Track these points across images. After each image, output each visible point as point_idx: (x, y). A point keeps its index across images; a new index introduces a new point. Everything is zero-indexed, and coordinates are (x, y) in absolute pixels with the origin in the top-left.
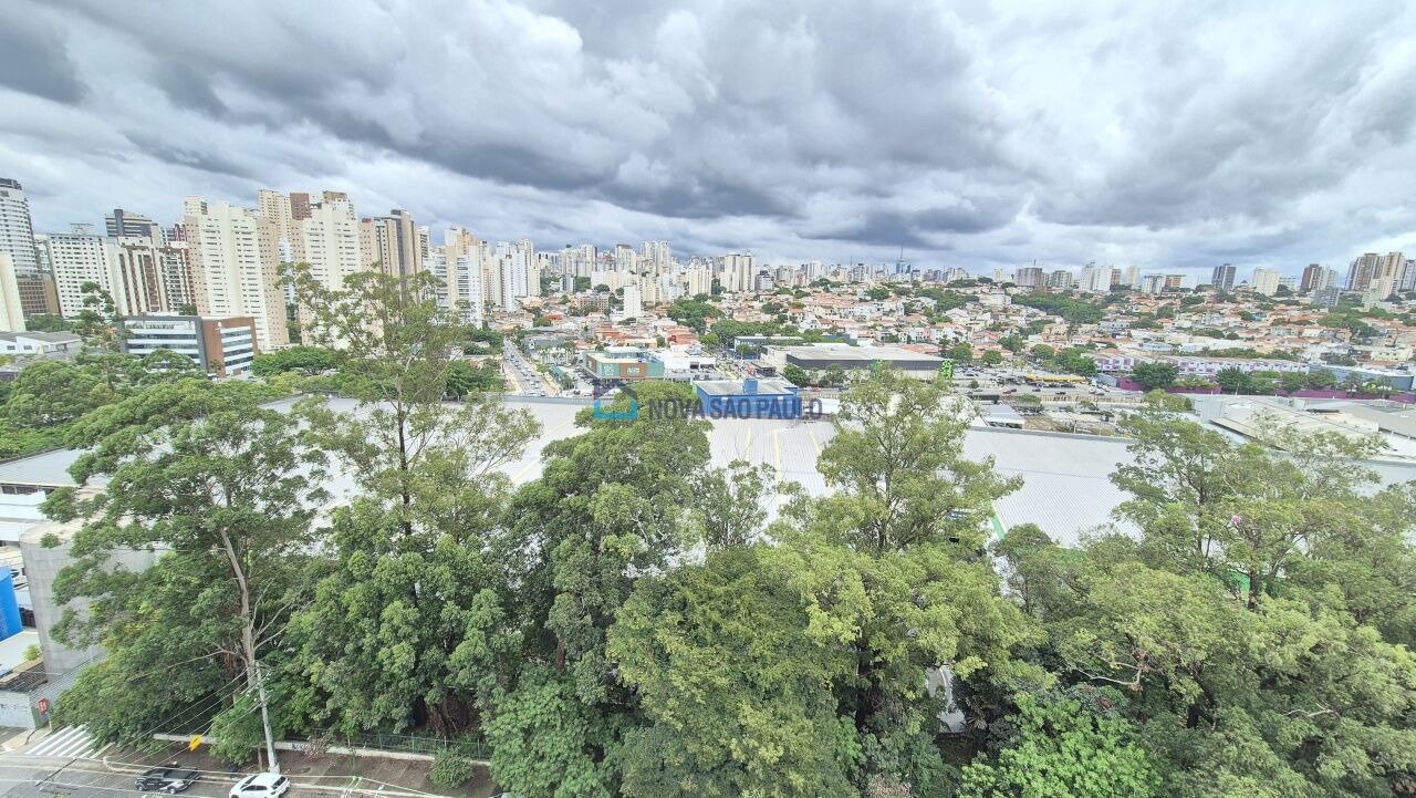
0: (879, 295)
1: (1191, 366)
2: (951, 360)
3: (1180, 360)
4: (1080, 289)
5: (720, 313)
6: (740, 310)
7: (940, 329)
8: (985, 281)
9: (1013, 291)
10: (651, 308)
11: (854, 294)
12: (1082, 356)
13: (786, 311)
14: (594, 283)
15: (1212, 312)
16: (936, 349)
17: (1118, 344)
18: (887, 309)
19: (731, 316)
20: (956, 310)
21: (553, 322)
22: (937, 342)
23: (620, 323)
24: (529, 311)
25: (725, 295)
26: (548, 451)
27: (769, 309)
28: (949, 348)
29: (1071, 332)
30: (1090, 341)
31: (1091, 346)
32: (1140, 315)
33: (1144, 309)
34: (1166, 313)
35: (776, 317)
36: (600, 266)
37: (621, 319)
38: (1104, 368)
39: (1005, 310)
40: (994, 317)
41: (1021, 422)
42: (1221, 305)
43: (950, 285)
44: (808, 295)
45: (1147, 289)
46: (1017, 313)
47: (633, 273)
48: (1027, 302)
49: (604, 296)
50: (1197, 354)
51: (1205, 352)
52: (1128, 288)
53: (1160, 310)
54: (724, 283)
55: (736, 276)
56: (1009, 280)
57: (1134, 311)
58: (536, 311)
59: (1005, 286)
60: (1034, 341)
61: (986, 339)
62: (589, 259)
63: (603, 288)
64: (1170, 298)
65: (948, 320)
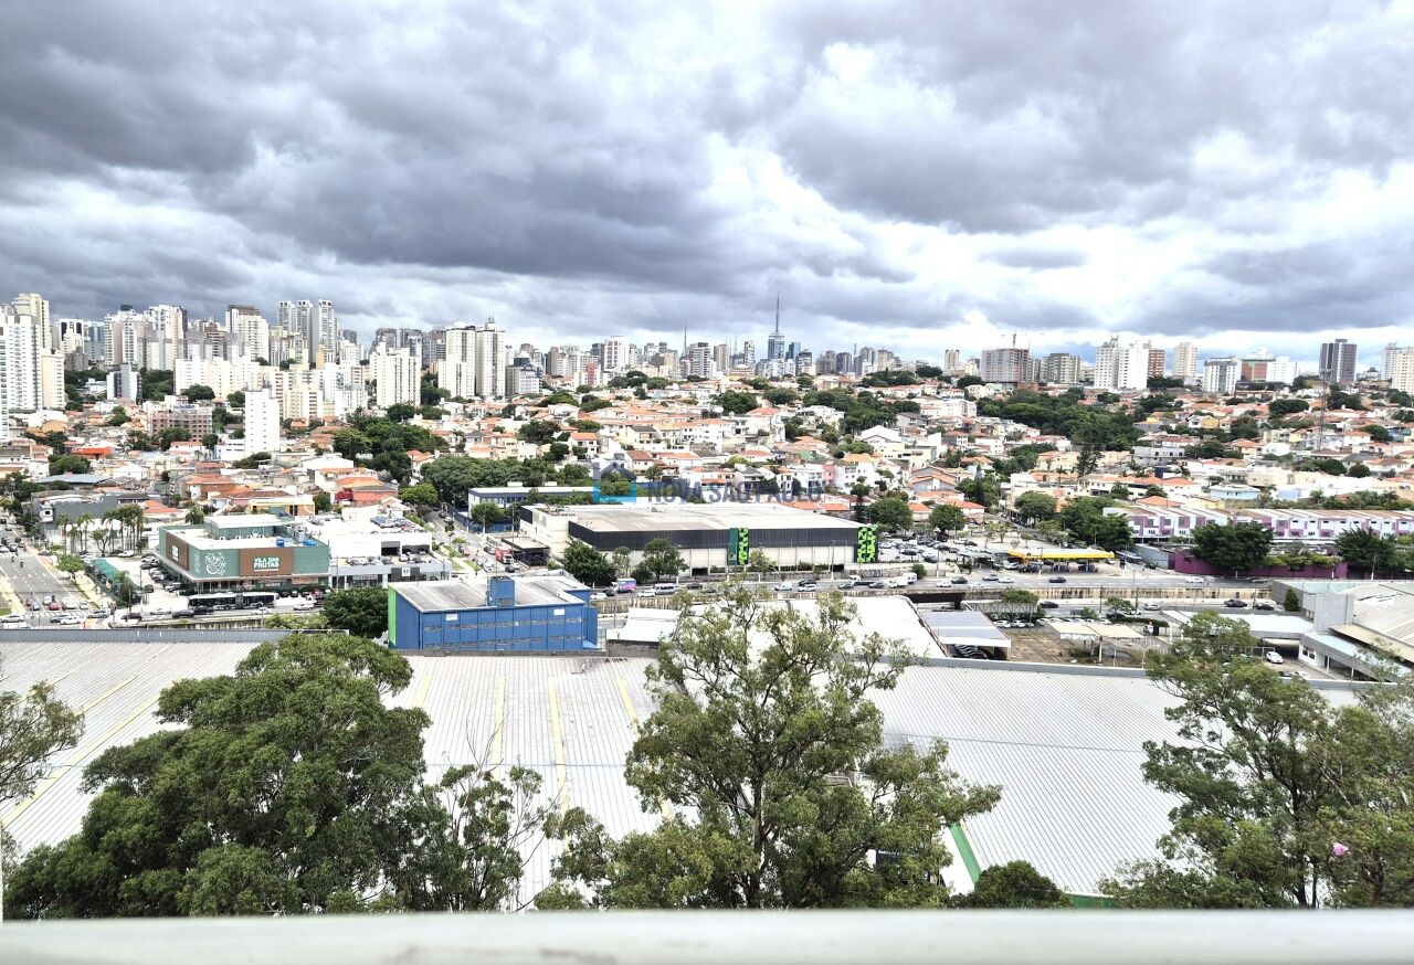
0: (738, 405)
1: (1294, 526)
2: (874, 527)
3: (1274, 516)
4: (1095, 387)
5: (440, 443)
6: (477, 435)
7: (852, 466)
8: (927, 372)
9: (981, 392)
10: (300, 432)
11: (692, 402)
12: (1106, 511)
13: (565, 437)
14: (181, 384)
15: (1323, 426)
16: (846, 504)
17: (1166, 489)
18: (754, 431)
19: (460, 448)
20: (878, 429)
21: (94, 463)
22: (848, 491)
23: (237, 465)
24: (40, 441)
25: (450, 406)
26: (97, 771)
27: (534, 433)
28: (869, 502)
29: (1085, 466)
30: (1118, 484)
31: (1120, 493)
32: (1201, 433)
33: (1209, 424)
34: (1245, 429)
35: (546, 448)
36: (194, 349)
37: (239, 457)
38: (1146, 534)
39: (967, 428)
40: (948, 439)
41: (1005, 643)
42: (1337, 414)
43: (866, 383)
44: (605, 405)
45: (1211, 385)
46: (987, 432)
47: (263, 362)
48: (1005, 411)
49: (203, 410)
50: (1303, 505)
51: (1315, 501)
52: (1177, 383)
53: (1236, 424)
54: (446, 381)
55: (469, 369)
56: (971, 370)
57: (1191, 425)
58: (56, 440)
59: (966, 381)
60: (1021, 484)
61: (936, 483)
62: (169, 333)
63: (199, 394)
64: (1251, 400)
65: (865, 449)
